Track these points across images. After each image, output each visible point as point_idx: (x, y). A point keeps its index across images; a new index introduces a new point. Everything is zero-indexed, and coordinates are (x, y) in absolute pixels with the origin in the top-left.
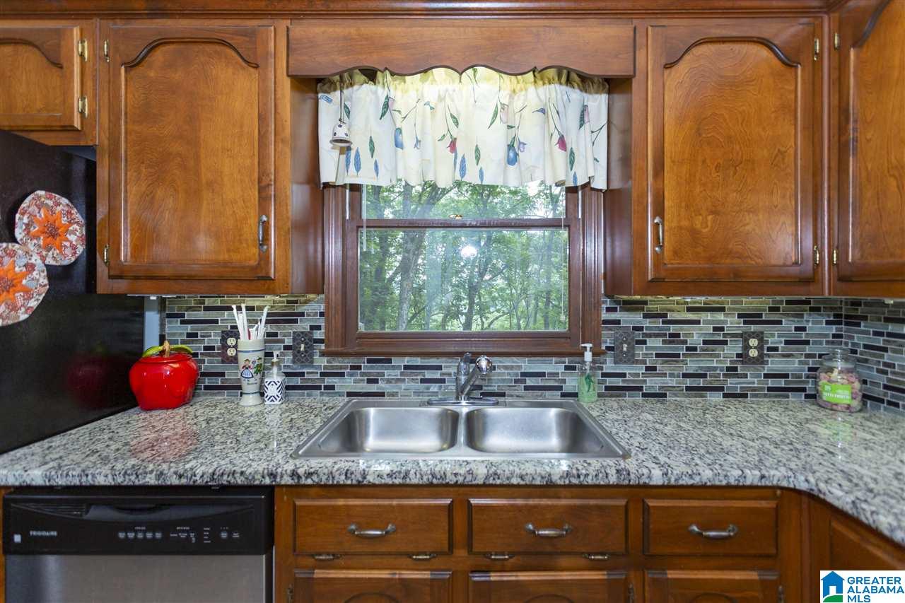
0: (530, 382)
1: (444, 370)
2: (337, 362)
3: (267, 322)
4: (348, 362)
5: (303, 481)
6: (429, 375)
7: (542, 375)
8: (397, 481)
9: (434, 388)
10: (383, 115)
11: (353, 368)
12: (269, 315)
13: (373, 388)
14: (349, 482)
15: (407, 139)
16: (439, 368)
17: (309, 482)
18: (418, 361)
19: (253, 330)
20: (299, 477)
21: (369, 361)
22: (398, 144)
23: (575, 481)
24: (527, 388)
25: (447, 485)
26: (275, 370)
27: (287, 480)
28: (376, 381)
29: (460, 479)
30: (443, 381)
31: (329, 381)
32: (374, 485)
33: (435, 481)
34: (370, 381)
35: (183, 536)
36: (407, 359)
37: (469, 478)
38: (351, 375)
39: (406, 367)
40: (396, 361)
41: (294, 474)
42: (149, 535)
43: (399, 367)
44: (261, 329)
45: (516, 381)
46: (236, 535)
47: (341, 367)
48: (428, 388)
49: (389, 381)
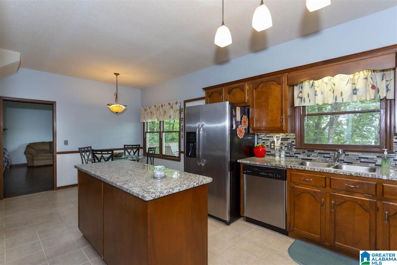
0: (362, 160)
1: (331, 155)
2: (299, 151)
3: (281, 140)
4: (302, 151)
5: (292, 168)
6: (326, 155)
7: (367, 158)
8: (312, 170)
9: (328, 159)
10: (311, 87)
11: (303, 152)
12: (281, 138)
13: (309, 158)
14: (302, 169)
15: (319, 93)
16: (329, 154)
17: (294, 168)
18: (323, 152)
19: (278, 142)
20: (292, 167)
21: (308, 151)
22: (316, 95)
23: (358, 175)
24: (361, 162)
25: (324, 172)
26: (283, 151)
27: (289, 167)
28: (310, 156)
29: (327, 172)
30: (331, 158)
31: (296, 155)
32: (307, 170)
33: (321, 171)
34: (308, 156)
35: (271, 175)
36: (319, 151)
37: (329, 171)
38: (303, 154)
39: (319, 153)
40: (315, 151)
41: (291, 166)
42: (265, 174)
43: (317, 153)
44: (280, 141)
45: (357, 159)
46: (280, 176)
47: (300, 152)
48: (326, 159)
49: (313, 157)
